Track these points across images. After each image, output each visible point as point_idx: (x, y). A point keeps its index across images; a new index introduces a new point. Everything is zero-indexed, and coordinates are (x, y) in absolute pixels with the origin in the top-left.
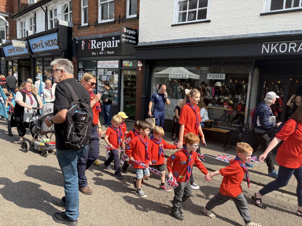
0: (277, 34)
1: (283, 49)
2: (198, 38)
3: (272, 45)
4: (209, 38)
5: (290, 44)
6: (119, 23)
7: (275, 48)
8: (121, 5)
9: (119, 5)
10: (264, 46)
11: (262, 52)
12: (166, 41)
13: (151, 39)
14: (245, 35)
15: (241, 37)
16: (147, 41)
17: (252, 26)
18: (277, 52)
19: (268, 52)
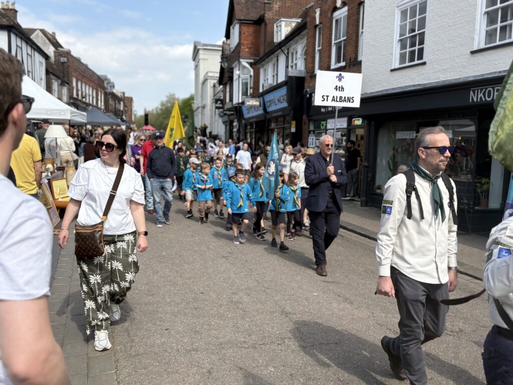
0: (486, 77)
1: (489, 97)
2: (414, 86)
3: (479, 91)
4: (425, 84)
5: (496, 88)
6: (350, 68)
7: (482, 95)
8: (351, 44)
9: (350, 45)
10: (472, 93)
11: (471, 101)
12: (385, 90)
13: (372, 89)
14: (457, 79)
15: (453, 82)
16: (368, 92)
17: (464, 67)
18: (484, 99)
19: (475, 100)
